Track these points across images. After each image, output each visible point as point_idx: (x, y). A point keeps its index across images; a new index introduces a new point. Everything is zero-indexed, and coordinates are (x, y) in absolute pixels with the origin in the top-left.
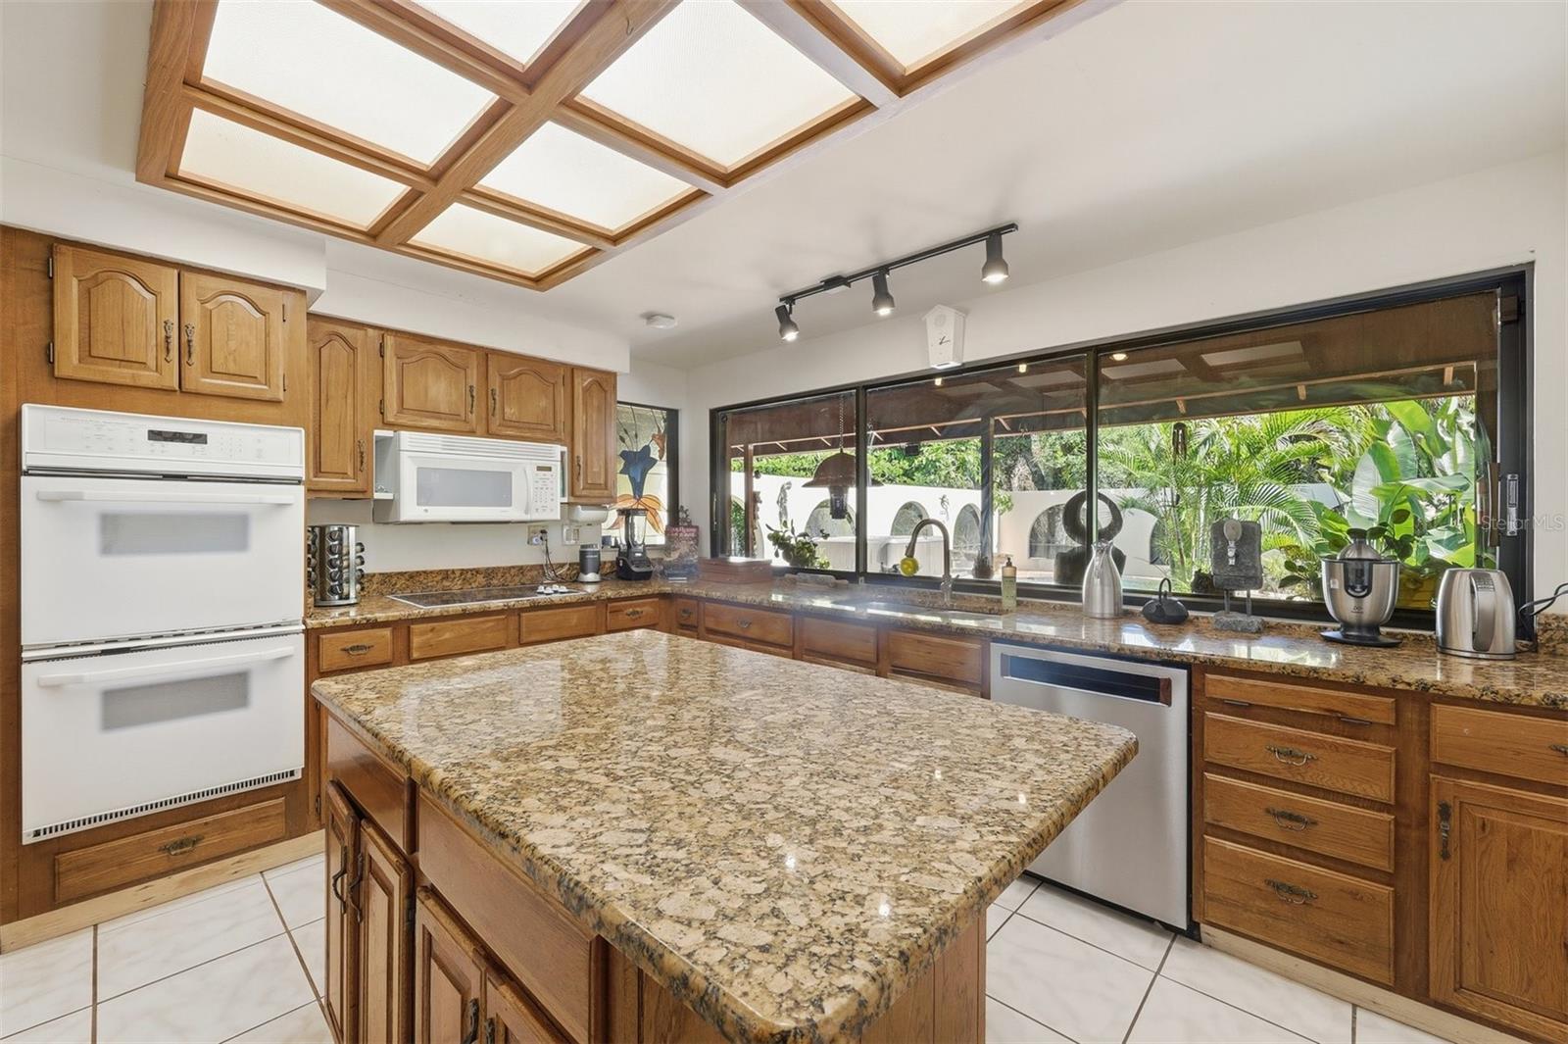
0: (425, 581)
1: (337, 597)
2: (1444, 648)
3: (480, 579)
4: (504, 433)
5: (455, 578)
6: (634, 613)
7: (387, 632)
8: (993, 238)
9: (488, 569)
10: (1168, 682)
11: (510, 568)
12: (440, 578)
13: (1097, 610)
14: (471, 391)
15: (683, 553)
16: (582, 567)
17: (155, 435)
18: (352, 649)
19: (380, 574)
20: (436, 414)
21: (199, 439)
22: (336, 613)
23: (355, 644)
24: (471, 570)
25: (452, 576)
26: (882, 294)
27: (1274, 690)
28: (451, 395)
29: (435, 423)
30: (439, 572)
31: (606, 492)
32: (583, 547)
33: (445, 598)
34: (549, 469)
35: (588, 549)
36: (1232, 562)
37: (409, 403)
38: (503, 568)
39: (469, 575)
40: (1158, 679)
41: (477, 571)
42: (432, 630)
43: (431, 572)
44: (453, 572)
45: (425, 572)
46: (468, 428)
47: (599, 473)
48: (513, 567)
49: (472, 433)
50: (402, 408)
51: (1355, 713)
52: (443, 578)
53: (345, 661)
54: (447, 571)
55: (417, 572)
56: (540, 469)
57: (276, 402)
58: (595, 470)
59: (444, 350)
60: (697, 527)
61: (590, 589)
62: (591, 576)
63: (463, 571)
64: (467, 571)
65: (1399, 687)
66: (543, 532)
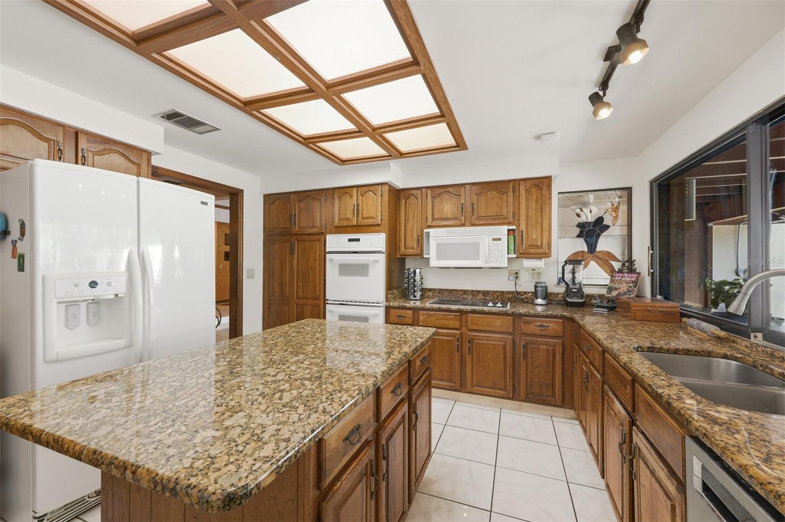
0: (456, 294)
1: (412, 296)
3: (481, 296)
4: (478, 223)
5: (468, 294)
6: (541, 326)
7: (411, 312)
9: (485, 291)
11: (496, 292)
12: (462, 293)
14: (462, 206)
15: (622, 292)
16: (535, 295)
17: (350, 240)
18: (399, 316)
19: (439, 289)
20: (447, 219)
21: (358, 240)
22: (412, 302)
23: (400, 315)
24: (476, 291)
25: (468, 293)
28: (453, 210)
29: (446, 223)
30: (462, 291)
31: (541, 250)
32: (537, 283)
33: (464, 302)
34: (500, 239)
35: (539, 285)
37: (436, 216)
38: (493, 291)
39: (475, 293)
41: (479, 292)
42: (427, 314)
43: (458, 290)
44: (468, 291)
45: (456, 290)
46: (460, 223)
47: (536, 239)
48: (498, 291)
49: (463, 225)
50: (433, 219)
52: (463, 294)
53: (396, 320)
54: (465, 290)
55: (453, 290)
56: (494, 240)
57: (379, 225)
58: (533, 237)
59: (451, 189)
60: (639, 274)
61: (539, 309)
62: (539, 301)
63: (472, 291)
64: (474, 291)
66: (516, 273)
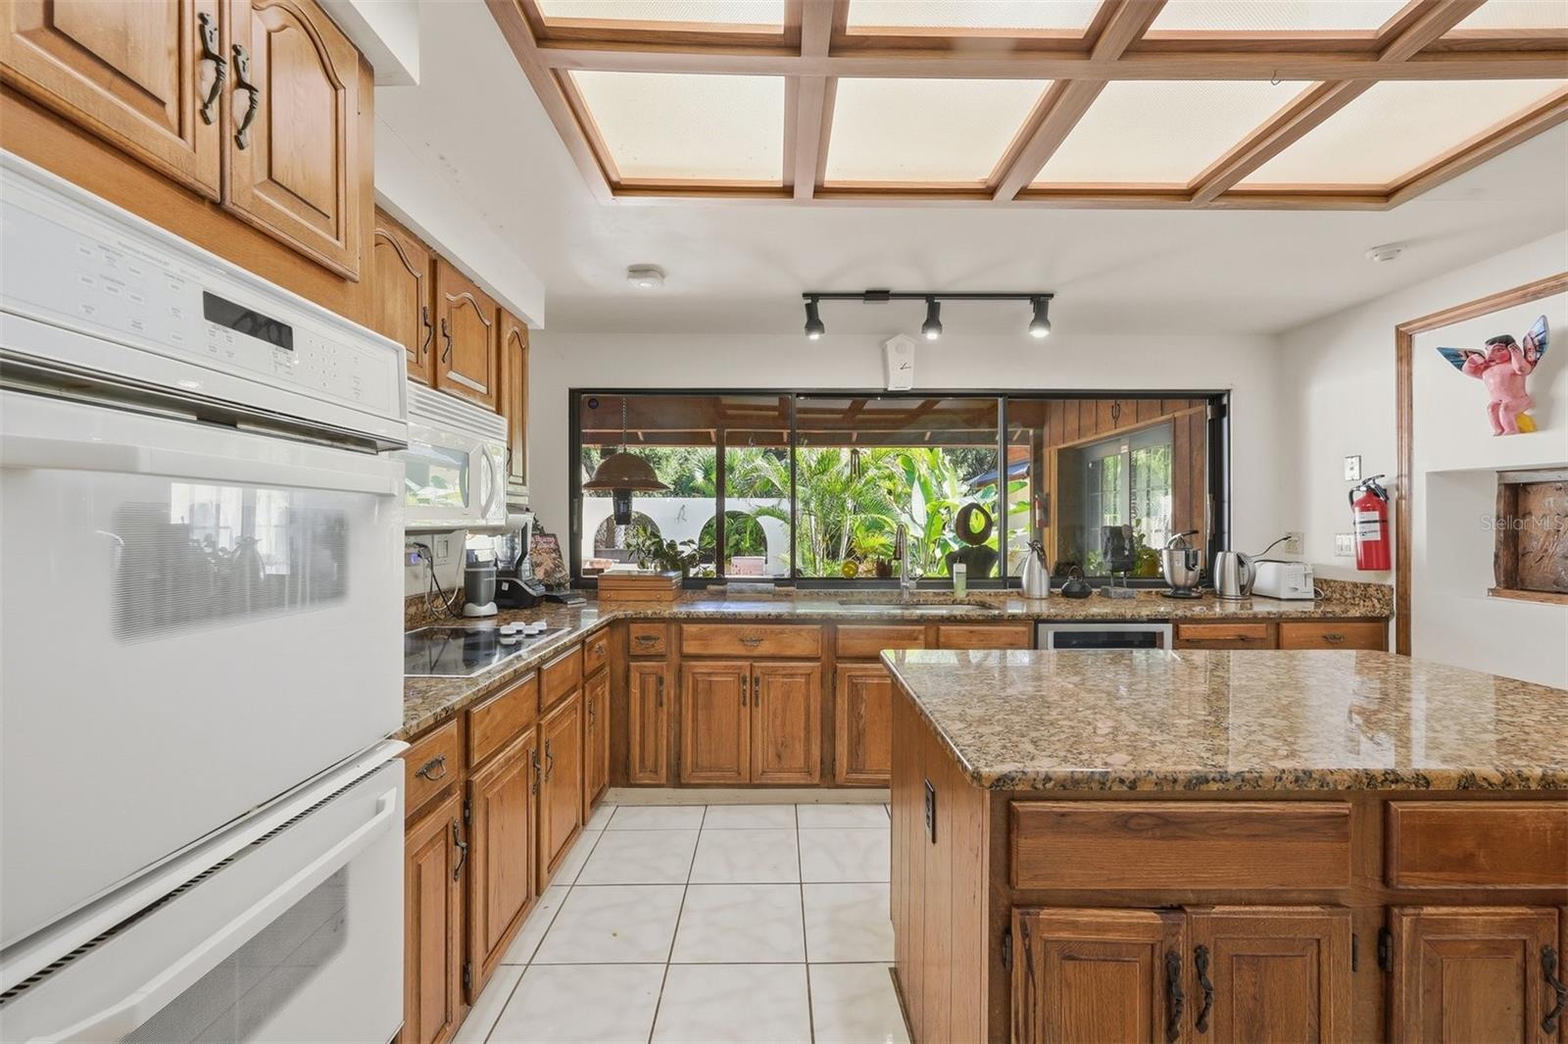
2: (1221, 596)
8: (1040, 302)
10: (1162, 634)
13: (1036, 593)
14: (425, 316)
15: (548, 569)
17: (218, 309)
21: (279, 334)
26: (932, 321)
27: (1215, 628)
28: (406, 319)
36: (1127, 553)
40: (1155, 633)
46: (421, 376)
51: (1250, 634)
59: (399, 238)
65: (1272, 616)
